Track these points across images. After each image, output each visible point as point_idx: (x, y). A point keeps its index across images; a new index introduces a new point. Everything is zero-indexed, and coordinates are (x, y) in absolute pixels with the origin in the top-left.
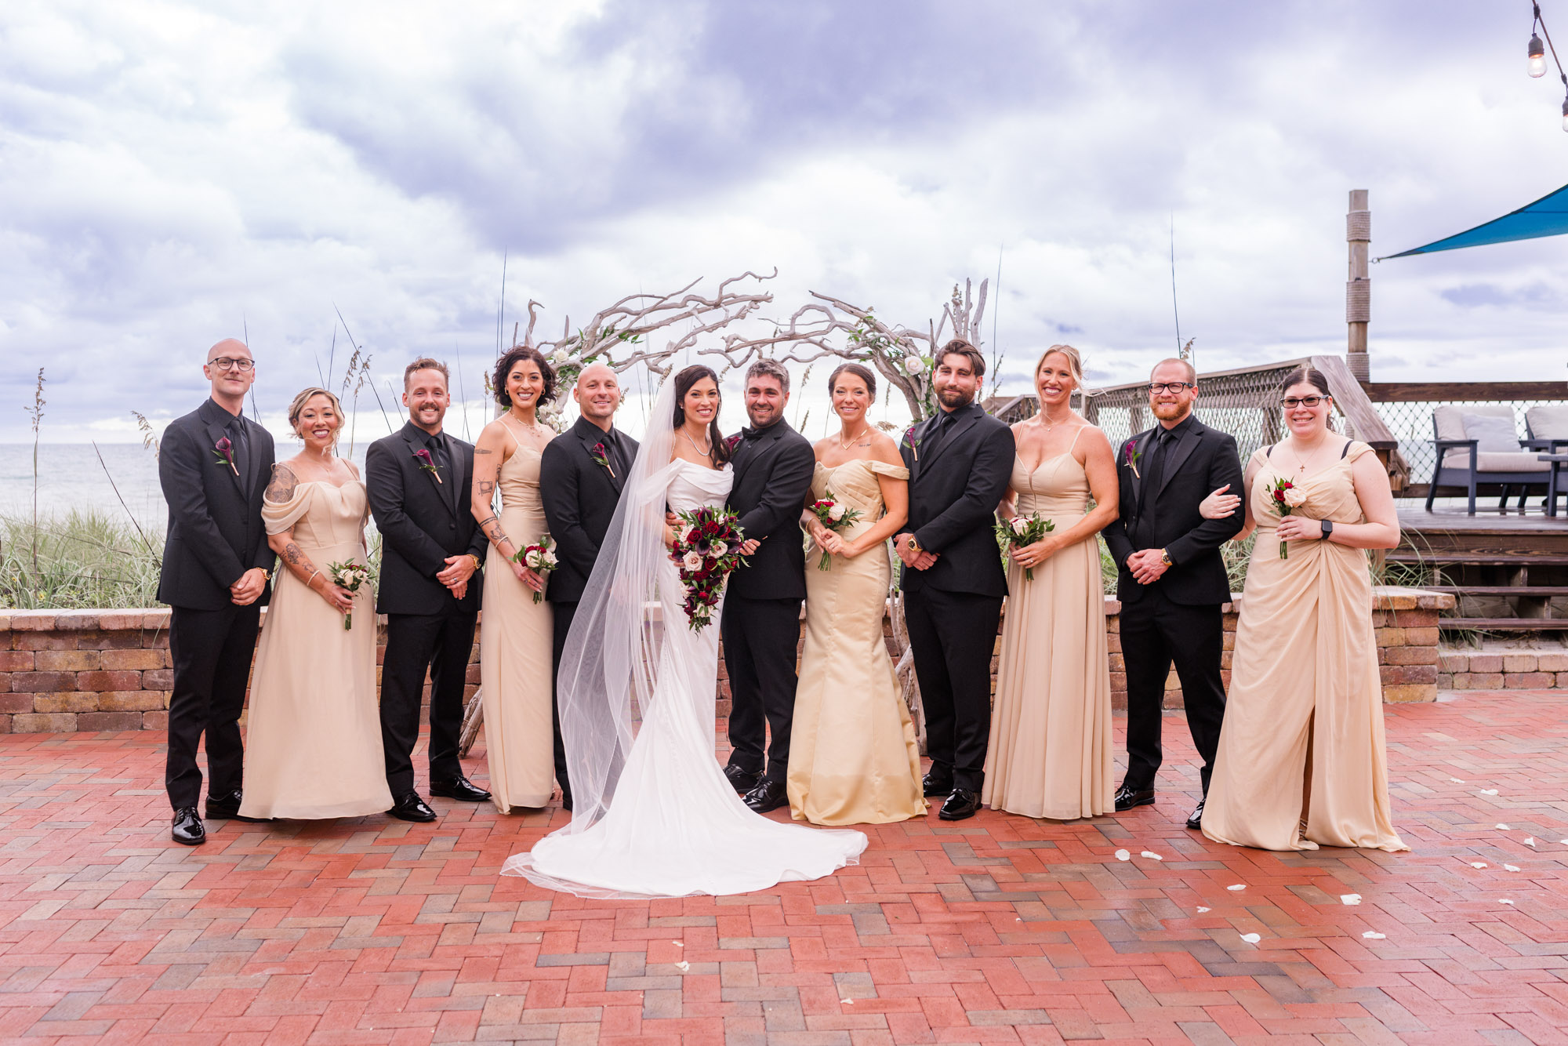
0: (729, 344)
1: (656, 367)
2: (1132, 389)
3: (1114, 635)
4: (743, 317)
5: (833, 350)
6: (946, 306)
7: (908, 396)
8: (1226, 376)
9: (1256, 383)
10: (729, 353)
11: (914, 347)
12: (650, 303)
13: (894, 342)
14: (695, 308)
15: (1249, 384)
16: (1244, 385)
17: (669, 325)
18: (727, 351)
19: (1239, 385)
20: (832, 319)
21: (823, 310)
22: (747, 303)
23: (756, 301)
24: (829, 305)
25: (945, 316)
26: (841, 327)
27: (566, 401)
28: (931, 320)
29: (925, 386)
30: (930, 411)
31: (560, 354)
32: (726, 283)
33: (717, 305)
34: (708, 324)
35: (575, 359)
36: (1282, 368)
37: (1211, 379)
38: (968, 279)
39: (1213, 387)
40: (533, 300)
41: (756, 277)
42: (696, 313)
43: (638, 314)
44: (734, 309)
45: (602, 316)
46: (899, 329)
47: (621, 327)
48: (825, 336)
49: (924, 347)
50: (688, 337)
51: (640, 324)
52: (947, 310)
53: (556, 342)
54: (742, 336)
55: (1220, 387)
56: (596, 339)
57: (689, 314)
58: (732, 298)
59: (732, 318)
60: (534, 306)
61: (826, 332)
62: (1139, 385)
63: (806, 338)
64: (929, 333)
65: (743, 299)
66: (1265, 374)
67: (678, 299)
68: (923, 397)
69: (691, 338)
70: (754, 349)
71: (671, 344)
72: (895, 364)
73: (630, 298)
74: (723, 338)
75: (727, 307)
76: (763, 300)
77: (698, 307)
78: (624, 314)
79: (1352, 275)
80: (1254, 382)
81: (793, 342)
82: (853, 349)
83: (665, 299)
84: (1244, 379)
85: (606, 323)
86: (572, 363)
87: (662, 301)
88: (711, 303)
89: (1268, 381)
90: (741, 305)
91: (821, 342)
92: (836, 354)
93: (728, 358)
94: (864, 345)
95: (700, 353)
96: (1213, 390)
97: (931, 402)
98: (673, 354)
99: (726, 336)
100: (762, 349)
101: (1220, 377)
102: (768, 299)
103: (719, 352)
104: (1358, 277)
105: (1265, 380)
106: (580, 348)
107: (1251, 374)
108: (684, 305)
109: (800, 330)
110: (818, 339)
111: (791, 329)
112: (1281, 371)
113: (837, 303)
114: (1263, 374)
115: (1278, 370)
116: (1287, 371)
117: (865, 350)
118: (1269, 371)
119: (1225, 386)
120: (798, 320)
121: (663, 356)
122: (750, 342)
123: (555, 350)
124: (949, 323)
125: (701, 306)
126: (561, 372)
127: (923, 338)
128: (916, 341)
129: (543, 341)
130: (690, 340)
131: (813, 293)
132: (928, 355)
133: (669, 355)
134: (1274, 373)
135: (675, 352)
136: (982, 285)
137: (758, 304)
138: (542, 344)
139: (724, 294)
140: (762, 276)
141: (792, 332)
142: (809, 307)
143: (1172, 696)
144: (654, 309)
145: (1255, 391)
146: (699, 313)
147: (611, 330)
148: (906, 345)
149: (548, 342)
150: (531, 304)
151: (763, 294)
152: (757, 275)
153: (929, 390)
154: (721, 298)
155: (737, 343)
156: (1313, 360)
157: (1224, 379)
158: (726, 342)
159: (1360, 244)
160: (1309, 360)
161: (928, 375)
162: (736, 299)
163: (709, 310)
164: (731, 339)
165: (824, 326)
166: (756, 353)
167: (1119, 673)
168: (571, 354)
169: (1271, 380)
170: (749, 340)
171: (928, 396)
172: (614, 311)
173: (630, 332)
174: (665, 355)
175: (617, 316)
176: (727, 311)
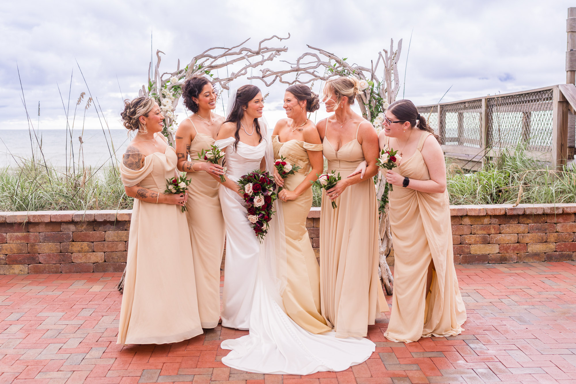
0: (264, 74)
1: (225, 86)
2: (463, 103)
3: (464, 226)
4: (272, 59)
5: (319, 77)
6: (380, 54)
7: (359, 101)
8: (512, 96)
9: (528, 99)
10: (264, 79)
11: (363, 75)
12: (223, 51)
13: (352, 73)
14: (246, 55)
15: (524, 99)
16: (521, 99)
17: (232, 64)
18: (263, 77)
19: (519, 100)
20: (319, 60)
21: (314, 55)
22: (274, 52)
23: (278, 51)
24: (317, 52)
25: (379, 59)
26: (323, 64)
27: (177, 104)
28: (372, 61)
29: (368, 96)
30: (371, 110)
31: (174, 79)
32: (262, 42)
33: (258, 53)
34: (253, 63)
36: (542, 91)
37: (504, 97)
38: (392, 39)
39: (505, 101)
40: (159, 50)
41: (279, 38)
42: (246, 57)
43: (216, 58)
44: (267, 55)
45: (196, 59)
46: (355, 66)
47: (207, 64)
48: (315, 70)
49: (368, 75)
50: (242, 70)
51: (217, 63)
52: (381, 56)
53: (172, 72)
54: (271, 69)
55: (508, 101)
56: (193, 72)
57: (243, 58)
58: (266, 50)
59: (266, 60)
60: (160, 54)
61: (315, 67)
62: (467, 101)
63: (305, 71)
64: (371, 68)
65: (272, 50)
66: (533, 94)
67: (237, 50)
68: (368, 102)
69: (244, 70)
70: (277, 76)
71: (233, 74)
73: (211, 49)
74: (261, 70)
75: (263, 54)
76: (283, 51)
77: (248, 54)
78: (208, 58)
79: (569, 48)
80: (527, 98)
81: (297, 73)
83: (230, 50)
84: (521, 97)
85: (199, 62)
86: (180, 84)
87: (227, 52)
88: (255, 52)
89: (534, 98)
90: (270, 53)
91: (313, 73)
92: (321, 79)
93: (264, 81)
94: (336, 75)
95: (248, 78)
96: (505, 102)
97: (372, 105)
98: (234, 79)
99: (262, 70)
100: (282, 76)
101: (509, 96)
102: (285, 50)
103: (258, 78)
104: (572, 49)
105: (533, 97)
106: (185, 76)
107: (525, 94)
108: (240, 53)
109: (301, 66)
110: (311, 71)
111: (297, 66)
112: (542, 92)
113: (321, 51)
114: (531, 94)
115: (540, 92)
116: (545, 92)
118: (534, 93)
119: (511, 100)
120: (301, 61)
121: (229, 80)
122: (275, 73)
123: (172, 77)
125: (250, 53)
126: (175, 88)
127: (367, 70)
128: (364, 72)
129: (165, 72)
130: (243, 72)
131: (309, 46)
132: (370, 80)
133: (232, 80)
134: (537, 94)
135: (236, 78)
136: (399, 42)
137: (280, 52)
138: (164, 74)
139: (262, 47)
140: (282, 38)
141: (298, 67)
142: (306, 54)
143: (493, 257)
144: (224, 55)
145: (527, 102)
146: (248, 57)
147: (201, 67)
148: (358, 74)
149: (168, 72)
150: (158, 52)
151: (282, 47)
152: (279, 37)
153: (371, 98)
154: (260, 49)
155: (268, 73)
156: (560, 86)
157: (511, 97)
158: (263, 73)
159: (573, 33)
160: (558, 86)
161: (370, 90)
162: (268, 50)
163: (254, 56)
164: (265, 71)
165: (315, 64)
166: (278, 78)
167: (466, 245)
168: (180, 79)
169: (536, 97)
170: (275, 71)
171: (370, 101)
172: (202, 56)
173: (212, 67)
174: (230, 80)
175: (204, 59)
176: (263, 56)
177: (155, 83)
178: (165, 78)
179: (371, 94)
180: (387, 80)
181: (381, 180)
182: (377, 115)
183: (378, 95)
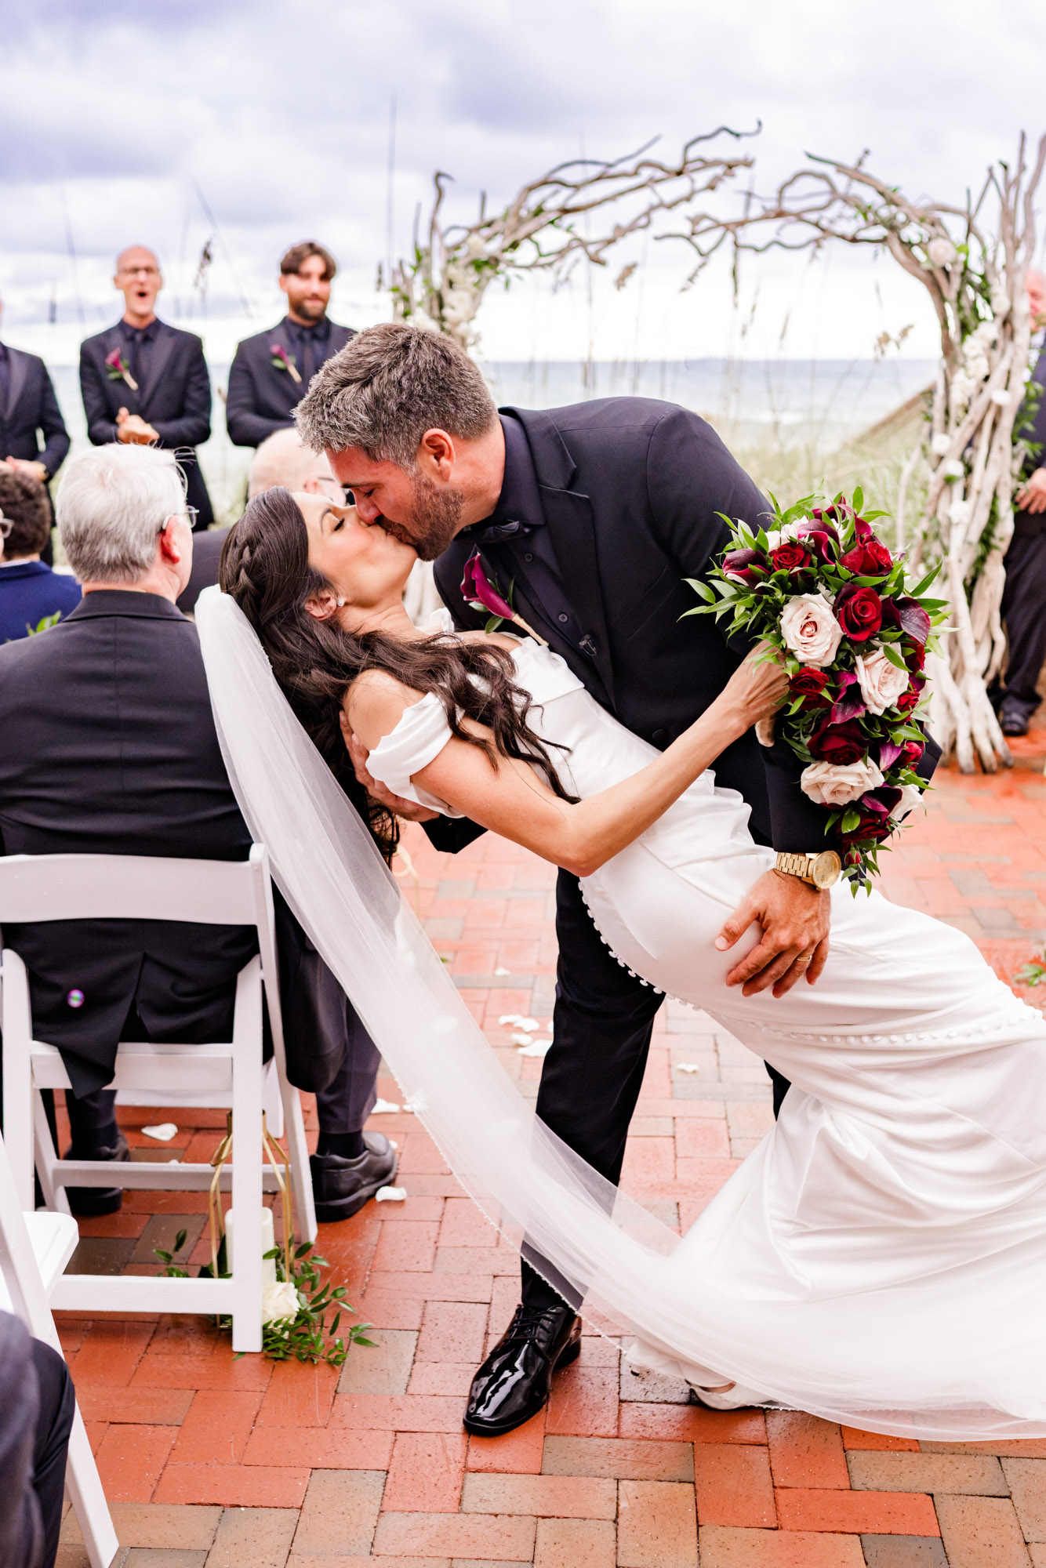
0: (694, 225)
1: (598, 258)
4: (714, 188)
5: (833, 231)
6: (990, 170)
7: (932, 293)
10: (694, 238)
11: (943, 225)
13: (916, 221)
14: (651, 178)
17: (615, 200)
18: (691, 235)
20: (833, 190)
21: (823, 177)
22: (719, 170)
23: (732, 166)
24: (829, 170)
25: (988, 184)
26: (845, 200)
28: (968, 189)
29: (956, 281)
30: (961, 315)
31: (473, 241)
32: (692, 143)
33: (679, 173)
34: (668, 198)
35: (493, 247)
40: (440, 171)
41: (732, 133)
42: (651, 183)
43: (576, 187)
44: (703, 178)
45: (531, 189)
46: (925, 203)
47: (553, 204)
48: (823, 214)
49: (956, 226)
50: (639, 218)
51: (579, 199)
52: (991, 176)
53: (468, 225)
54: (712, 214)
56: (521, 221)
57: (643, 186)
58: (700, 163)
59: (699, 190)
60: (442, 180)
61: (824, 208)
63: (799, 217)
64: (965, 207)
65: (715, 163)
67: (629, 166)
68: (953, 295)
69: (646, 216)
70: (727, 232)
71: (617, 226)
72: (917, 251)
73: (567, 165)
74: (687, 217)
75: (693, 175)
76: (741, 165)
77: (655, 176)
78: (557, 187)
81: (779, 222)
82: (859, 230)
83: (610, 166)
85: (534, 200)
86: (489, 255)
88: (672, 170)
90: (712, 172)
91: (818, 221)
92: (838, 237)
93: (694, 244)
95: (655, 238)
97: (964, 303)
98: (621, 240)
99: (690, 215)
102: (748, 164)
103: (681, 236)
106: (500, 233)
108: (636, 173)
109: (789, 206)
110: (813, 217)
111: (778, 204)
113: (839, 167)
117: (879, 232)
120: (789, 192)
121: (607, 243)
122: (721, 223)
123: (467, 236)
124: (992, 194)
125: (659, 174)
126: (476, 266)
127: (956, 212)
128: (948, 220)
129: (454, 225)
130: (643, 221)
131: (808, 155)
132: (961, 239)
133: (615, 242)
135: (624, 237)
137: (735, 170)
138: (451, 229)
139: (689, 157)
140: (741, 132)
141: (779, 209)
142: (802, 174)
144: (597, 179)
146: (656, 183)
147: (539, 211)
148: (932, 224)
149: (459, 226)
150: (438, 176)
151: (741, 157)
152: (734, 131)
153: (961, 285)
154: (686, 163)
155: (705, 224)
158: (692, 223)
161: (961, 266)
162: (706, 164)
163: (670, 179)
164: (697, 218)
165: (822, 200)
166: (730, 237)
168: (489, 239)
170: (722, 220)
171: (959, 294)
172: (545, 183)
173: (565, 211)
174: (610, 242)
175: (547, 190)
176: (693, 181)
177: (428, 252)
178: (453, 238)
179: (963, 274)
180: (1004, 239)
181: (979, 493)
182: (976, 328)
183: (983, 277)
